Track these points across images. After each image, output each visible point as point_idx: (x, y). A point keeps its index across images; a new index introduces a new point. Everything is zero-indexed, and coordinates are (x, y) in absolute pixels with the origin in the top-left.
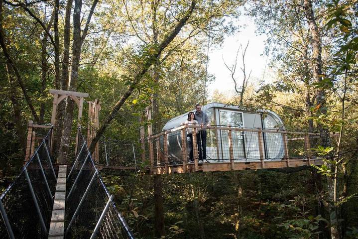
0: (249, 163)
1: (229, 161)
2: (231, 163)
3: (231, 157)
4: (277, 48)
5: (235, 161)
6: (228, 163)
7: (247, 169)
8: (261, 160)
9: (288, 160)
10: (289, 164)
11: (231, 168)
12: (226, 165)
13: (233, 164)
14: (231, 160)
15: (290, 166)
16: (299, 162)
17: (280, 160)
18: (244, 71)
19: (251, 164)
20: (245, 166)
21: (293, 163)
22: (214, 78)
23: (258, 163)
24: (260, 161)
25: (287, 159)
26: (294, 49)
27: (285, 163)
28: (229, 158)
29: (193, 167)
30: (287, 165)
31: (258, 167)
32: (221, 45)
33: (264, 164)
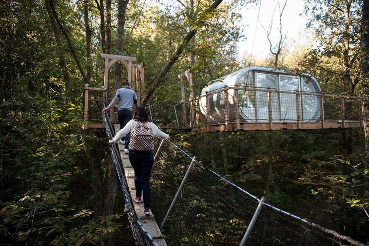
0: (286, 123)
1: (268, 121)
2: (269, 123)
3: (270, 117)
4: (317, 7)
5: (273, 121)
6: (267, 123)
7: (284, 129)
8: (298, 121)
9: (324, 122)
10: (324, 126)
11: (270, 127)
12: (265, 125)
13: (272, 124)
14: (270, 120)
15: (324, 127)
16: (333, 124)
17: (314, 121)
18: (281, 32)
19: (288, 125)
20: (283, 126)
21: (328, 125)
22: (246, 38)
23: (295, 123)
24: (296, 122)
25: (322, 121)
26: (335, 8)
27: (320, 125)
28: (268, 119)
29: (235, 126)
30: (322, 126)
31: (295, 128)
32: (257, 4)
33: (300, 124)
